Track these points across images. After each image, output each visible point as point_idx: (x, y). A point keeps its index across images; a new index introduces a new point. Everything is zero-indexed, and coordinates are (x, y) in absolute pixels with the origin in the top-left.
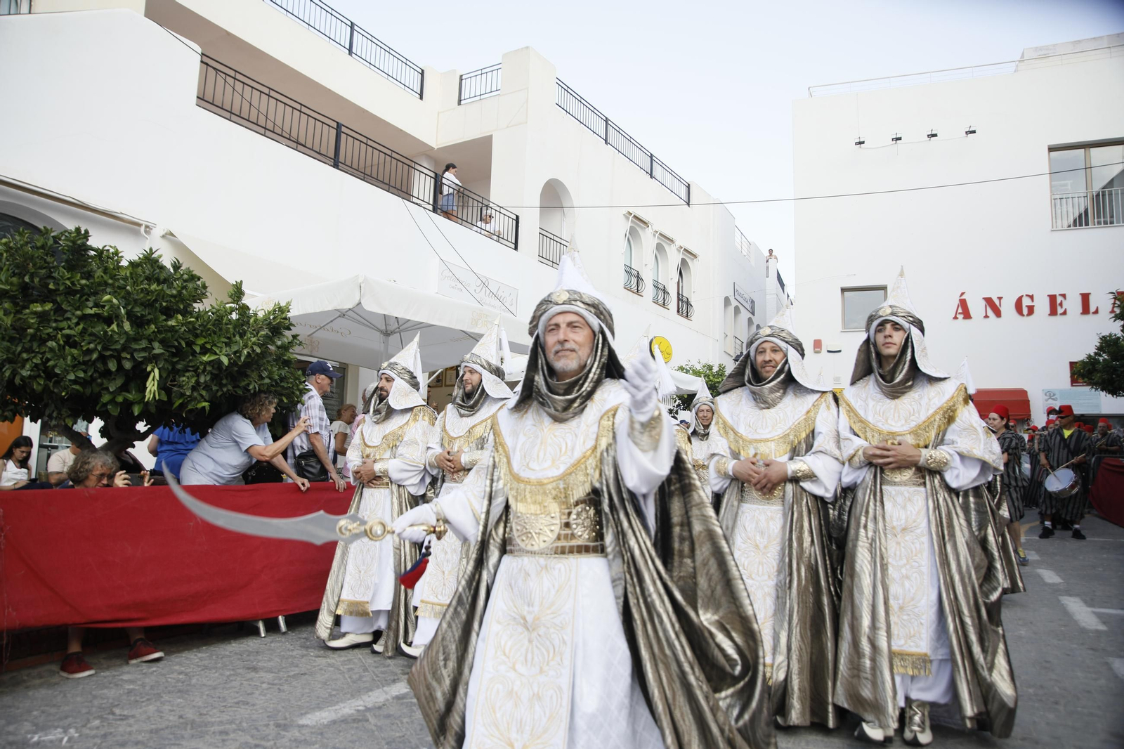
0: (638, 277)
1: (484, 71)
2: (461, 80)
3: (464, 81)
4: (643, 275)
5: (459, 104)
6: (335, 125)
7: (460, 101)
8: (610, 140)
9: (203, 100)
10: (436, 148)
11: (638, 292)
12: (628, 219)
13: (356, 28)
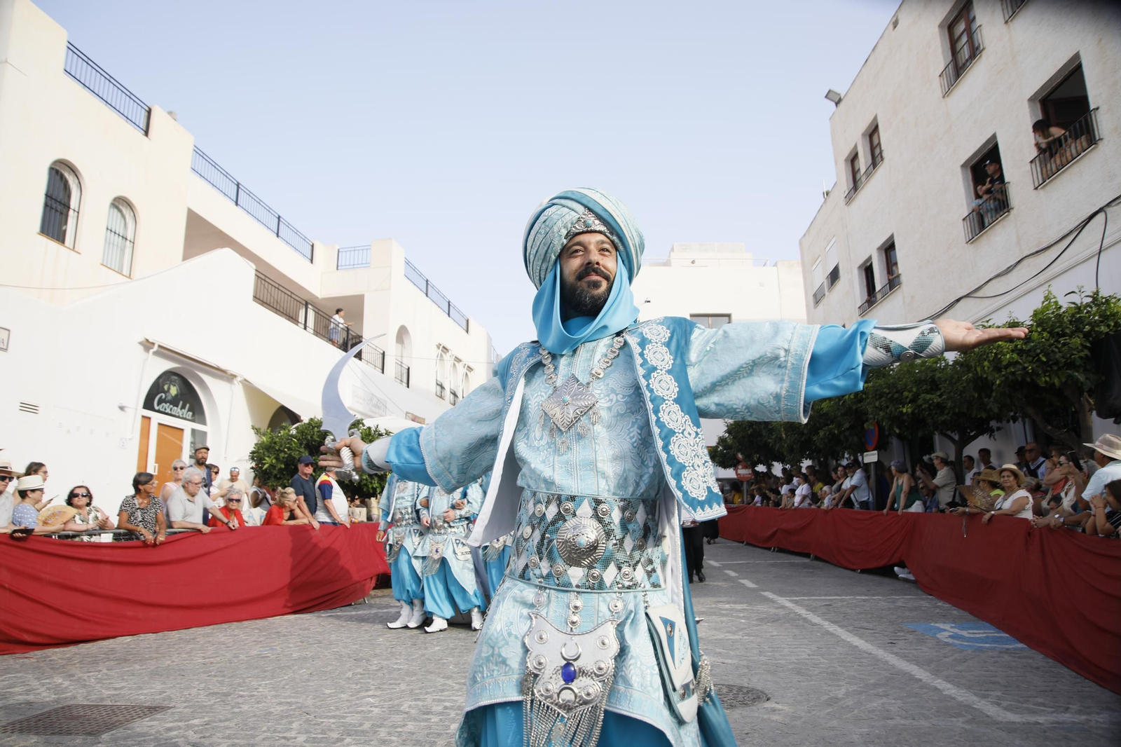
0: (442, 388)
1: (356, 249)
2: (339, 252)
3: (340, 254)
4: (445, 385)
5: (337, 269)
6: (304, 303)
7: (338, 266)
8: (429, 295)
9: (256, 298)
10: (320, 297)
11: (441, 397)
12: (439, 348)
13: (281, 219)
